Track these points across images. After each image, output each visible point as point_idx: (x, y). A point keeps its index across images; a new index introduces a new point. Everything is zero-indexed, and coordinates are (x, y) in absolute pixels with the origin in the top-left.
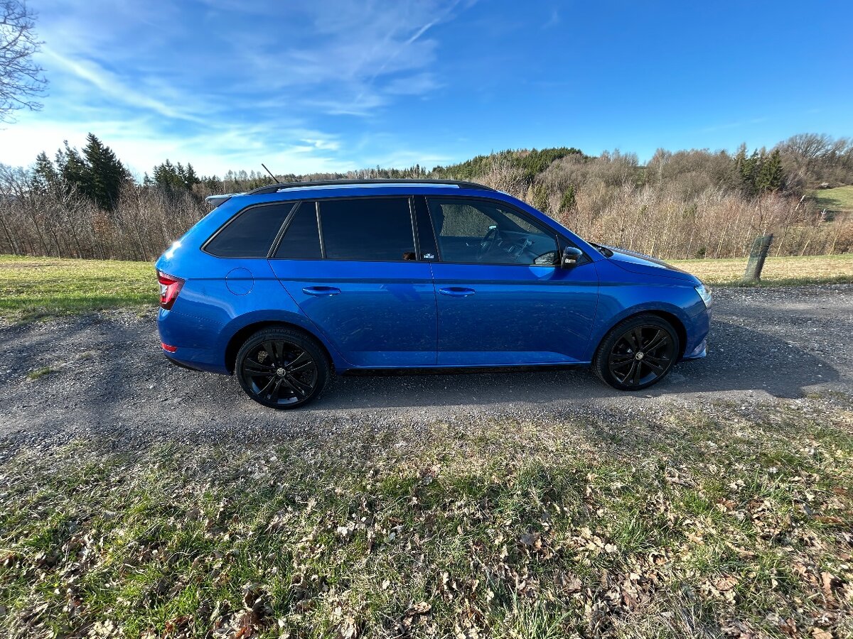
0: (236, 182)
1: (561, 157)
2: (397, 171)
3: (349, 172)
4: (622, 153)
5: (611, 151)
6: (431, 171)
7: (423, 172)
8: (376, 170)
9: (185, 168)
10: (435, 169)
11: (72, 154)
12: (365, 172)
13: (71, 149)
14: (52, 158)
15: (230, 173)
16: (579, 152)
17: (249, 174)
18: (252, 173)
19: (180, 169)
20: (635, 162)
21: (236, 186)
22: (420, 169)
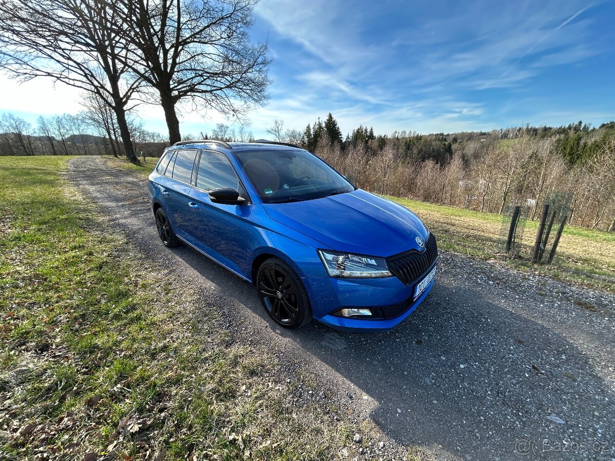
0: (398, 138)
9: (369, 130)
11: (320, 124)
13: (321, 122)
14: (312, 127)
15: (396, 132)
17: (407, 133)
18: (410, 132)
19: (366, 131)
21: (396, 142)
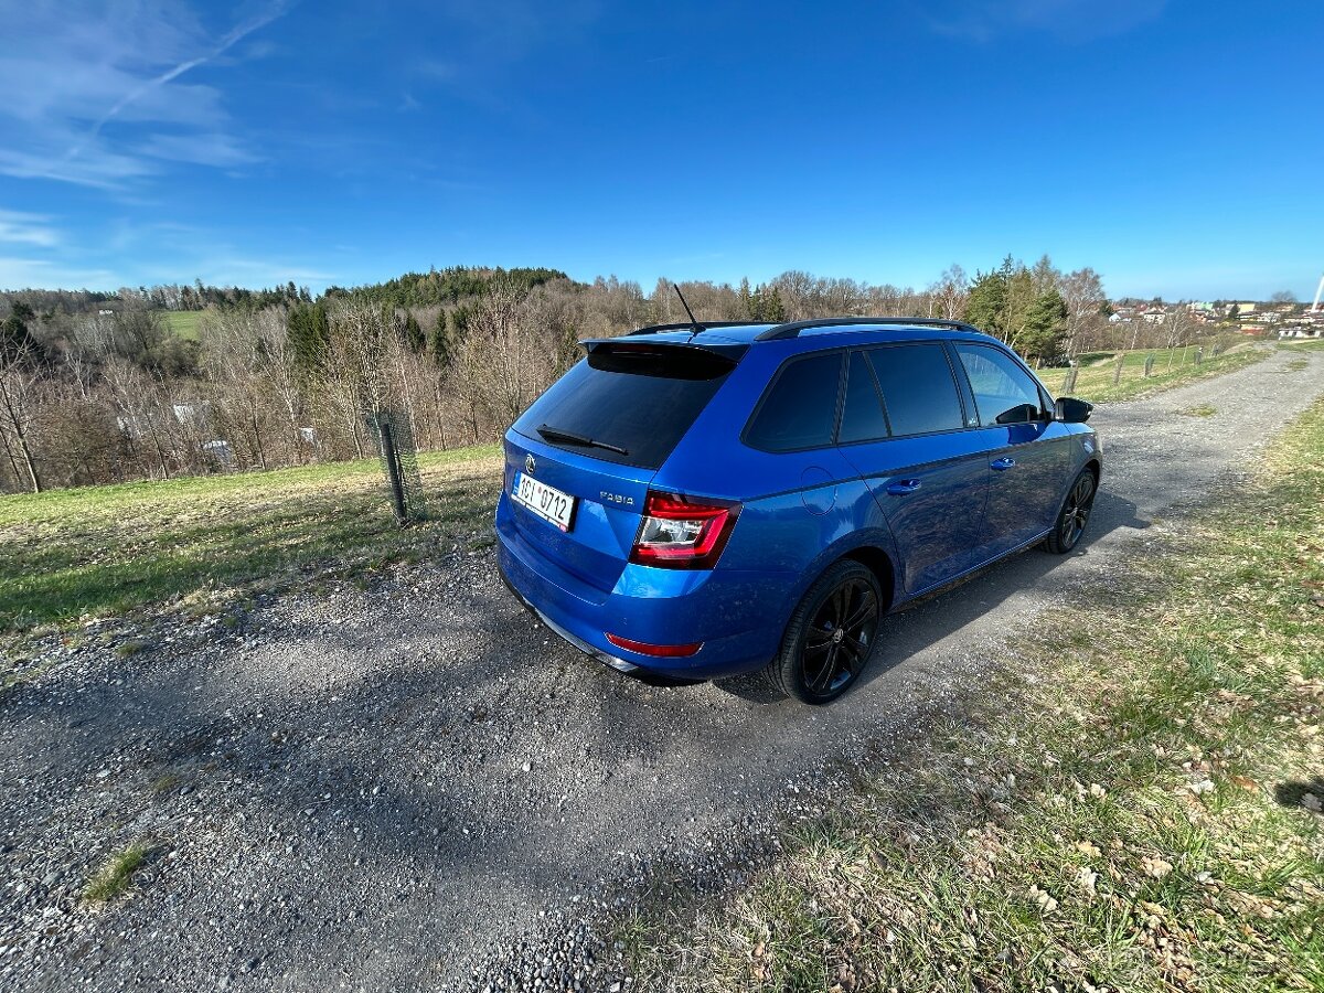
1: (541, 282)
2: (247, 293)
3: (123, 290)
4: (621, 281)
5: (607, 279)
6: (322, 294)
7: (305, 297)
8: (194, 287)
10: (329, 292)
12: (166, 292)
16: (564, 276)
20: (638, 293)
22: (298, 289)
